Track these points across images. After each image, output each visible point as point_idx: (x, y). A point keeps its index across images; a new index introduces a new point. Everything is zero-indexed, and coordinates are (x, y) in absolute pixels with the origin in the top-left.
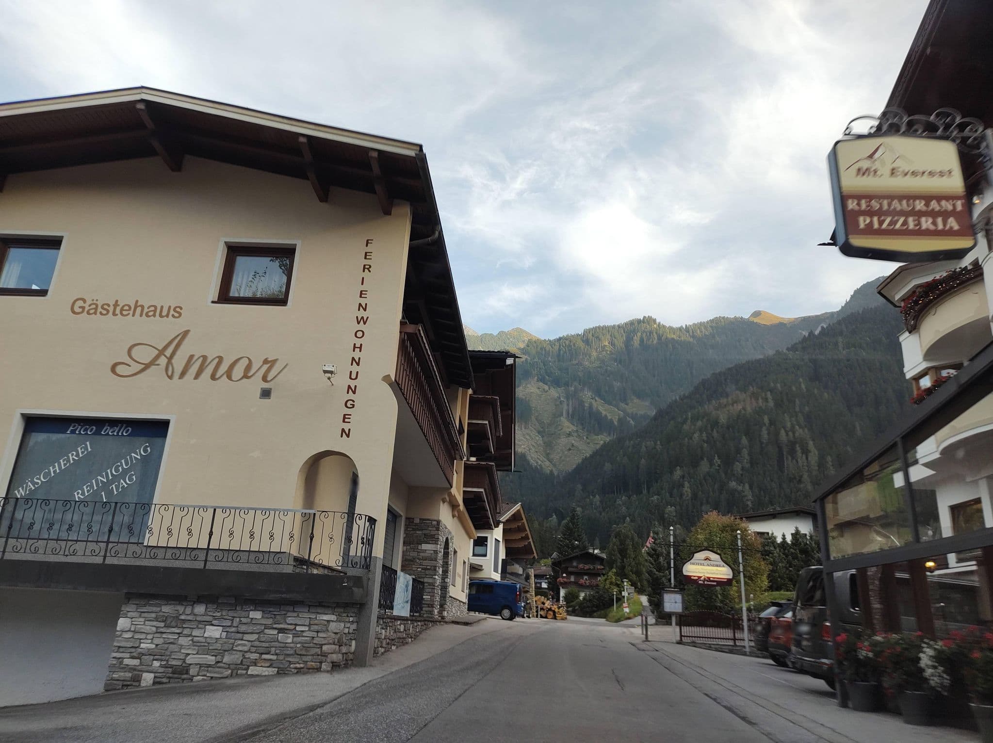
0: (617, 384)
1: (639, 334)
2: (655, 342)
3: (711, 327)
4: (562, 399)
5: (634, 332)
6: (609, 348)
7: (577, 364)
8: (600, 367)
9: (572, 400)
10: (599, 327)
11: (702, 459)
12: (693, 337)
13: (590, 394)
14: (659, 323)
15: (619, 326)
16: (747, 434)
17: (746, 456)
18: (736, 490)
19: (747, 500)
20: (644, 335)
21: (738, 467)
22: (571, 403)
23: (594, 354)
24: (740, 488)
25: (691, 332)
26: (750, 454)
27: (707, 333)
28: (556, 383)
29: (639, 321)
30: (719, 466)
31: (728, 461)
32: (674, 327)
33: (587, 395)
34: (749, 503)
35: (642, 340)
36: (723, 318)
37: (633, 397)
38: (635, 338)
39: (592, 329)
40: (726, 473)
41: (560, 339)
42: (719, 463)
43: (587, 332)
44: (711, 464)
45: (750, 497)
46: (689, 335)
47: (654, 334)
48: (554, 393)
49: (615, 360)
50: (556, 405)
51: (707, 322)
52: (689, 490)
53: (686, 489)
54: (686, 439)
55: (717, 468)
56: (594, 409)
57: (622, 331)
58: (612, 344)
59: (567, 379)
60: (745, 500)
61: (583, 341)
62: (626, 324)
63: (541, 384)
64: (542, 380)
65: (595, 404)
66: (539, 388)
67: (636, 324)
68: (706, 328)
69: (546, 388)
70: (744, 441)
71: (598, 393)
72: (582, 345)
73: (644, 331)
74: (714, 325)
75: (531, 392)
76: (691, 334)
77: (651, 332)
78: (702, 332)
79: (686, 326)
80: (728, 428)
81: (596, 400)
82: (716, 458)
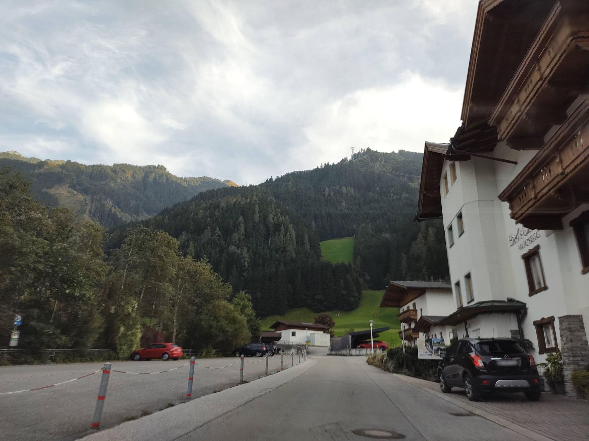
0: (133, 202)
1: (154, 174)
2: (164, 181)
3: (201, 182)
4: (87, 202)
5: (151, 173)
6: (131, 179)
7: (105, 184)
8: (122, 189)
9: (96, 202)
10: (126, 164)
11: (205, 229)
12: (189, 185)
13: (111, 203)
14: (168, 172)
15: (140, 167)
16: (243, 215)
17: (243, 230)
18: (234, 253)
19: (244, 261)
20: (157, 176)
21: (235, 237)
22: (94, 205)
23: (119, 180)
24: (239, 251)
25: (187, 182)
26: (245, 229)
27: (198, 185)
28: (85, 191)
29: (155, 167)
30: (219, 236)
31: (227, 233)
32: (177, 177)
33: (109, 203)
34: (246, 264)
35: (155, 179)
36: (209, 177)
37: (144, 212)
38: (151, 176)
39: (120, 165)
40: (226, 241)
41: (94, 166)
42: (220, 233)
43: (115, 165)
44: (213, 233)
45: (247, 259)
46: (186, 183)
47: (164, 176)
48: (81, 197)
49: (134, 187)
50: (81, 206)
51: (198, 178)
52: (193, 250)
53: (191, 249)
54: (193, 214)
55: (217, 237)
56: (113, 212)
57: (142, 171)
58: (133, 177)
59: (94, 190)
60: (242, 261)
61: (112, 171)
62: (145, 167)
63: (71, 190)
64: (73, 187)
65: (113, 210)
66: (69, 192)
67: (152, 169)
68: (197, 181)
69: (75, 192)
70: (241, 218)
71: (118, 204)
72: (111, 173)
73: (157, 173)
74: (202, 180)
75: (61, 193)
76: (187, 183)
77: (162, 175)
78: (194, 183)
79: (185, 177)
80: (227, 211)
81: (115, 208)
82: (218, 229)
